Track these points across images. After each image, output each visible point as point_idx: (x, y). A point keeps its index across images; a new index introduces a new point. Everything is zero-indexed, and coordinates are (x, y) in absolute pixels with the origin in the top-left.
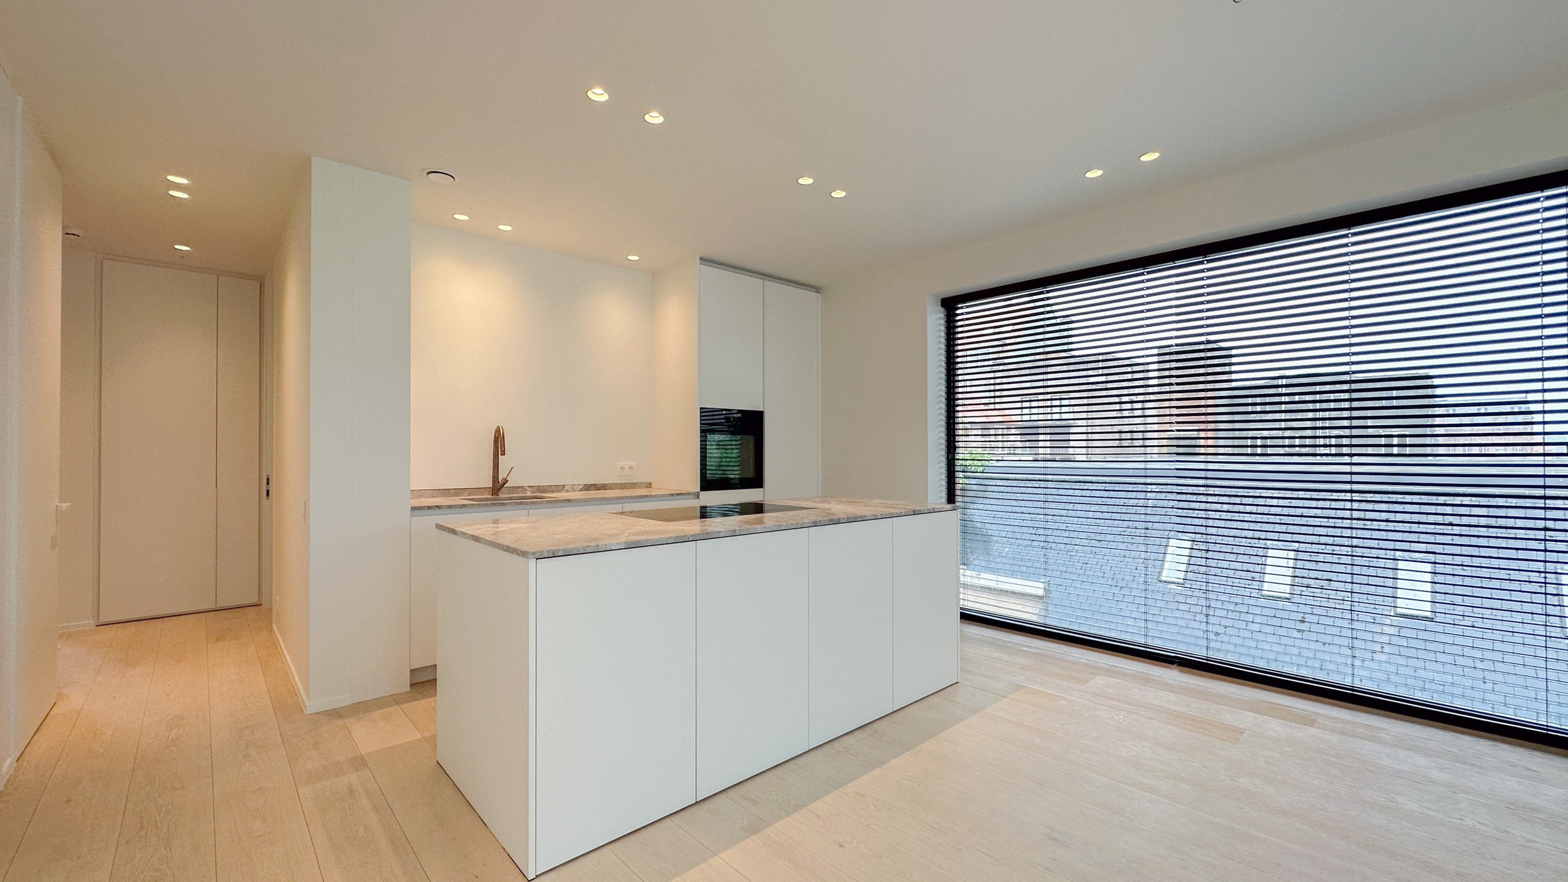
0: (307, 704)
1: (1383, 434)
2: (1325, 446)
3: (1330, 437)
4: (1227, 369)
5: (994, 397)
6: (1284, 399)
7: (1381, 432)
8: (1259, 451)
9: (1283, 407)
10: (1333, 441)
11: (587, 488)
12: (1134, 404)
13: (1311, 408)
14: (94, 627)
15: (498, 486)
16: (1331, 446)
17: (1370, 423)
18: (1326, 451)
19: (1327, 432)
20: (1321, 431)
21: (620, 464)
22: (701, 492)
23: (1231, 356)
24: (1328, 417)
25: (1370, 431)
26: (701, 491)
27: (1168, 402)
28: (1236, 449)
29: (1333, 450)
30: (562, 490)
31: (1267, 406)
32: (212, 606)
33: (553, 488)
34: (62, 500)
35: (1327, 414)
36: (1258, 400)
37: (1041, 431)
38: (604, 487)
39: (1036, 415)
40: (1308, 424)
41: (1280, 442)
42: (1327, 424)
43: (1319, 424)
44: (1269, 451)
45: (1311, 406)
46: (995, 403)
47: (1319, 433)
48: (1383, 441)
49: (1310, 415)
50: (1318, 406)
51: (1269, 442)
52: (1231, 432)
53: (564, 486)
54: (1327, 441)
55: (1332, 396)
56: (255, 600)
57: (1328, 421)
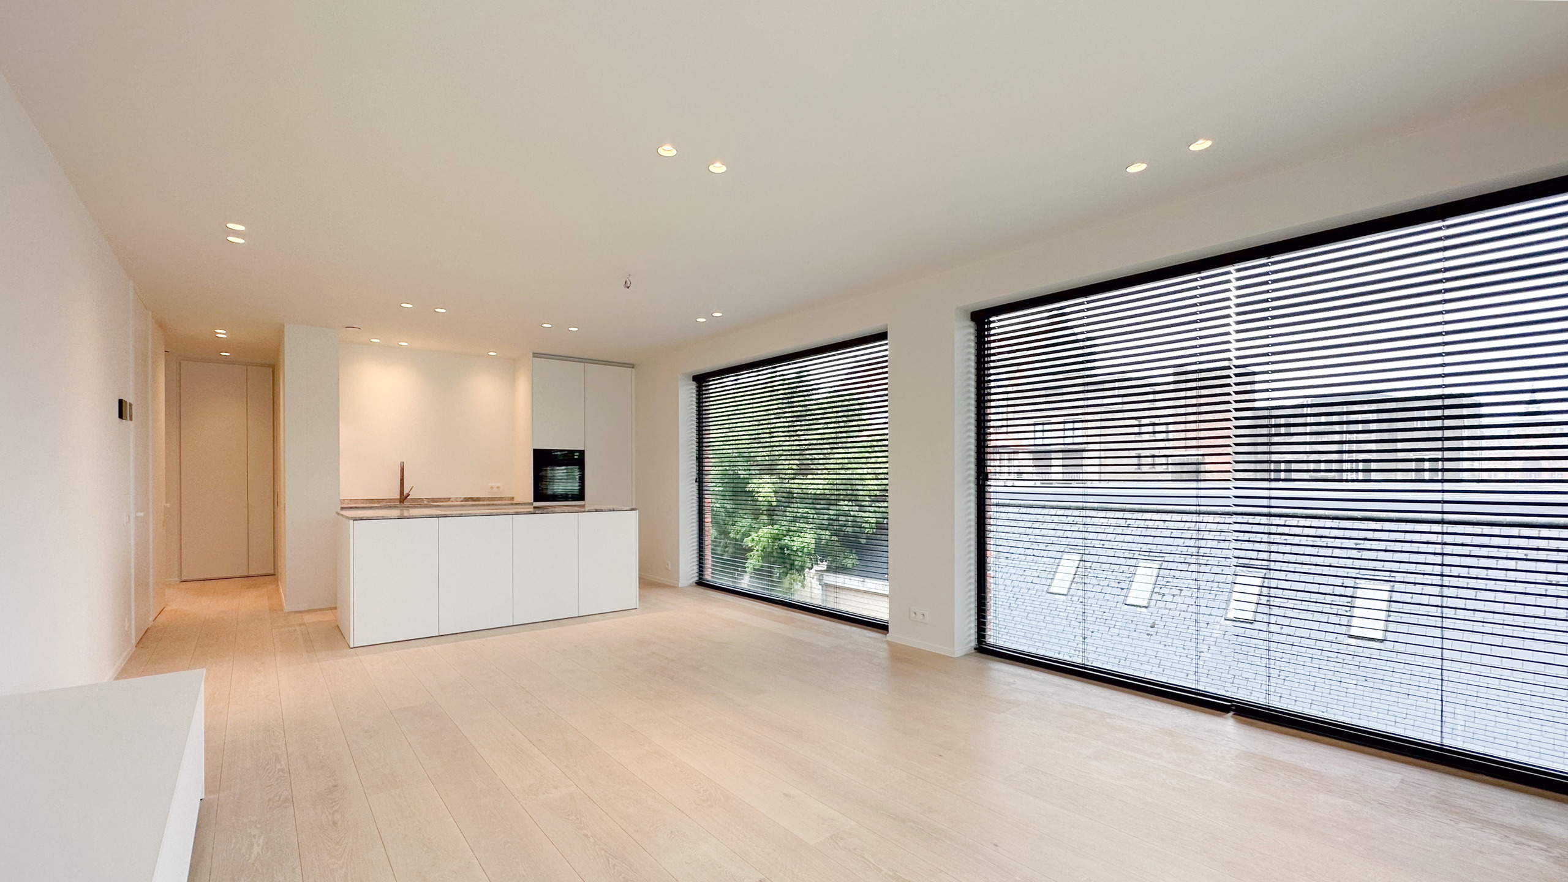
0: (285, 607)
1: (1414, 457)
2: (1351, 471)
3: (1357, 461)
4: (1249, 387)
5: (1007, 419)
6: (1309, 420)
7: (1412, 455)
8: (1283, 475)
9: (1308, 429)
10: (1361, 466)
11: (466, 500)
12: (1156, 427)
13: (1338, 430)
14: (178, 582)
15: (403, 498)
16: (1357, 471)
17: (1400, 446)
18: (1353, 476)
19: (1354, 456)
20: (1347, 454)
21: (491, 484)
22: (534, 503)
23: (1254, 373)
24: (1355, 439)
25: (1401, 455)
26: (534, 501)
27: (1184, 425)
28: (1258, 473)
29: (1361, 476)
30: (449, 501)
31: (1292, 428)
32: (246, 574)
33: (443, 500)
34: (166, 503)
35: (1354, 437)
36: (1282, 421)
37: (1054, 455)
38: (478, 499)
39: (1052, 438)
40: (1335, 447)
41: (1304, 466)
42: (1354, 447)
43: (1346, 447)
44: (1294, 476)
45: (1337, 428)
46: (1007, 426)
47: (1345, 457)
48: (1413, 465)
49: (1337, 438)
50: (1345, 428)
51: (1294, 466)
52: (1253, 455)
53: (450, 498)
54: (1354, 466)
55: (1359, 417)
56: (272, 572)
57: (1355, 445)
